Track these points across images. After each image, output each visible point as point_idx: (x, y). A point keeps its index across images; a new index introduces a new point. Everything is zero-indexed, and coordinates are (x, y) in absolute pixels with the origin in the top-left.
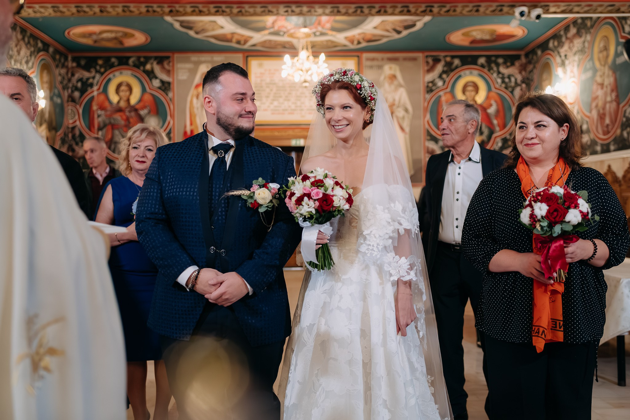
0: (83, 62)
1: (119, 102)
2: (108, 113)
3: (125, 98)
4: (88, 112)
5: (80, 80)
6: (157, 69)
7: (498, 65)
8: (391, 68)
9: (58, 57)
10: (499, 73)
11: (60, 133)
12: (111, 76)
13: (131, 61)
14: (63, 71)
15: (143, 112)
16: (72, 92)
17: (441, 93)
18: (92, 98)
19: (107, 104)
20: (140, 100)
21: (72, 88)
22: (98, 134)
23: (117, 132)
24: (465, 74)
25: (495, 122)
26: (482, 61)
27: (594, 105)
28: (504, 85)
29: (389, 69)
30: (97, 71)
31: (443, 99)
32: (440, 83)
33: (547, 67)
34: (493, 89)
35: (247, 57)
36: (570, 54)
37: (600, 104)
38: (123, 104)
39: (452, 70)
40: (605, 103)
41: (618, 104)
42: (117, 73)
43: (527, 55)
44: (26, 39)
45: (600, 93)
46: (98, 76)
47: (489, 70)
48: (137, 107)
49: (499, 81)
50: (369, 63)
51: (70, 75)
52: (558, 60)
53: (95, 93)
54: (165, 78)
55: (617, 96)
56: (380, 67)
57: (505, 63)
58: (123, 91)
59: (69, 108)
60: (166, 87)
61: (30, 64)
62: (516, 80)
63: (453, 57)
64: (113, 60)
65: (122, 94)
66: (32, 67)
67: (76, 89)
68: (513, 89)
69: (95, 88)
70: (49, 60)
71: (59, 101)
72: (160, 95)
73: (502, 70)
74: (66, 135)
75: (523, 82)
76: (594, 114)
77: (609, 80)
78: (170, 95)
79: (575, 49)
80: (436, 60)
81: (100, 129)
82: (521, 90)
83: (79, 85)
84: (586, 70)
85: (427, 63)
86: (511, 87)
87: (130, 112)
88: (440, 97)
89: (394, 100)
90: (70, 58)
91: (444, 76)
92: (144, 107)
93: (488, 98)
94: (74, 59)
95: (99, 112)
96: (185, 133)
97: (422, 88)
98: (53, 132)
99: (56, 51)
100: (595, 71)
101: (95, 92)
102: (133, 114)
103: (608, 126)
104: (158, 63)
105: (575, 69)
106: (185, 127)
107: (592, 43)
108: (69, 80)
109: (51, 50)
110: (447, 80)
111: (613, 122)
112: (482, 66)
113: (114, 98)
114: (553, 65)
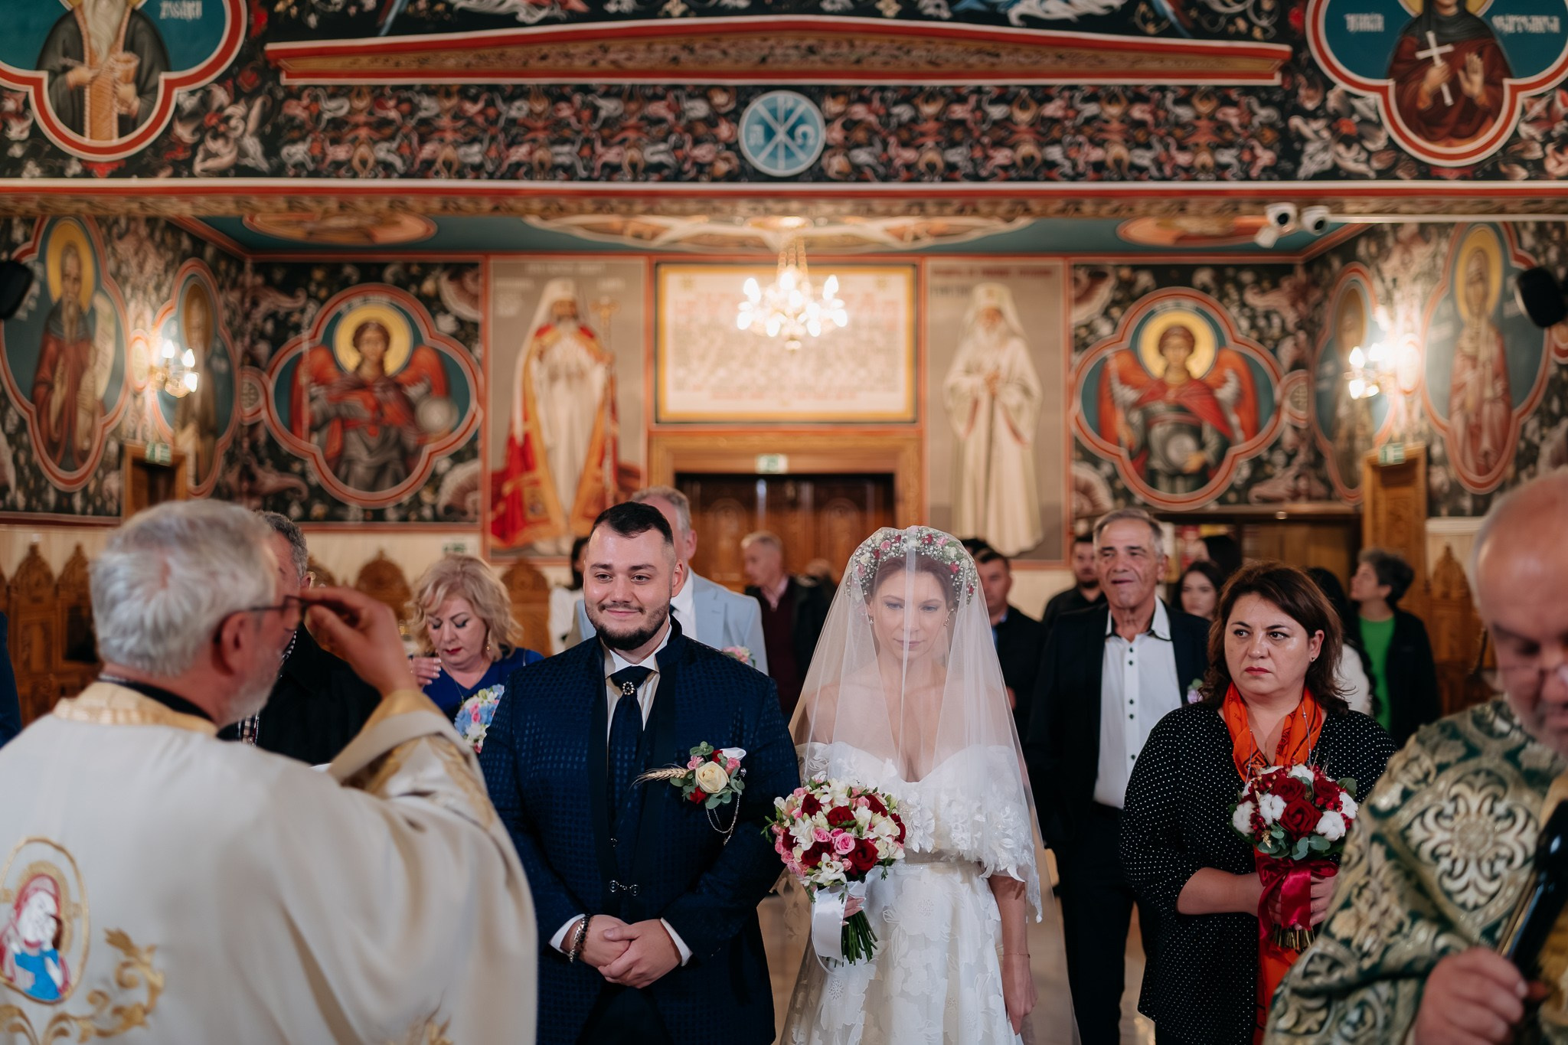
0: (278, 275)
1: (358, 368)
2: (335, 392)
3: (374, 358)
4: (288, 392)
5: (272, 315)
6: (449, 293)
7: (1241, 287)
8: (990, 294)
9: (223, 266)
10: (1243, 305)
11: (225, 439)
12: (343, 306)
13: (389, 274)
14: (234, 297)
15: (414, 392)
16: (253, 343)
17: (1109, 352)
18: (298, 358)
19: (331, 371)
20: (409, 363)
21: (252, 335)
22: (309, 441)
23: (353, 436)
24: (1165, 309)
25: (1234, 420)
26: (1203, 277)
27: (1456, 402)
28: (1254, 335)
29: (987, 295)
30: (310, 297)
31: (1114, 365)
32: (1105, 329)
33: (1353, 301)
34: (1230, 342)
35: (657, 265)
36: (1404, 278)
37: (1471, 402)
38: (368, 372)
39: (1133, 299)
40: (1481, 402)
41: (1509, 408)
42: (356, 301)
43: (1308, 266)
44: (158, 235)
45: (1469, 376)
46: (312, 308)
47: (1220, 299)
48: (403, 378)
49: (1244, 324)
50: (939, 281)
51: (247, 305)
52: (1378, 287)
53: (305, 347)
54: (466, 311)
55: (1507, 391)
56: (966, 291)
57: (1257, 282)
58: (369, 341)
59: (246, 381)
60: (467, 332)
61: (165, 290)
62: (1283, 322)
63: (1136, 268)
64: (348, 270)
65: (367, 348)
66: (168, 298)
67: (262, 335)
68: (1277, 343)
69: (306, 334)
70: (205, 276)
71: (221, 366)
72: (454, 351)
73: (1252, 298)
74: (236, 442)
75: (1300, 326)
76: (1458, 423)
77: (1489, 351)
78: (478, 351)
79: (1415, 269)
80: (1097, 276)
81: (315, 428)
82: (1296, 345)
83: (269, 327)
84: (1438, 321)
85: (1076, 281)
86: (1271, 339)
87: (385, 389)
88: (1105, 360)
89: (998, 367)
90: (248, 265)
91: (1116, 312)
92: (416, 380)
93: (1217, 363)
94: (258, 269)
95: (314, 390)
96: (511, 440)
97: (1063, 340)
98: (210, 440)
99: (221, 254)
100: (1459, 325)
101: (304, 343)
102: (391, 395)
103: (1486, 454)
104: (451, 278)
105: (1416, 315)
106: (511, 425)
107: (1452, 259)
108: (247, 316)
109: (209, 252)
110: (1122, 321)
111: (1500, 446)
112: (1205, 289)
113: (349, 358)
114: (1368, 299)
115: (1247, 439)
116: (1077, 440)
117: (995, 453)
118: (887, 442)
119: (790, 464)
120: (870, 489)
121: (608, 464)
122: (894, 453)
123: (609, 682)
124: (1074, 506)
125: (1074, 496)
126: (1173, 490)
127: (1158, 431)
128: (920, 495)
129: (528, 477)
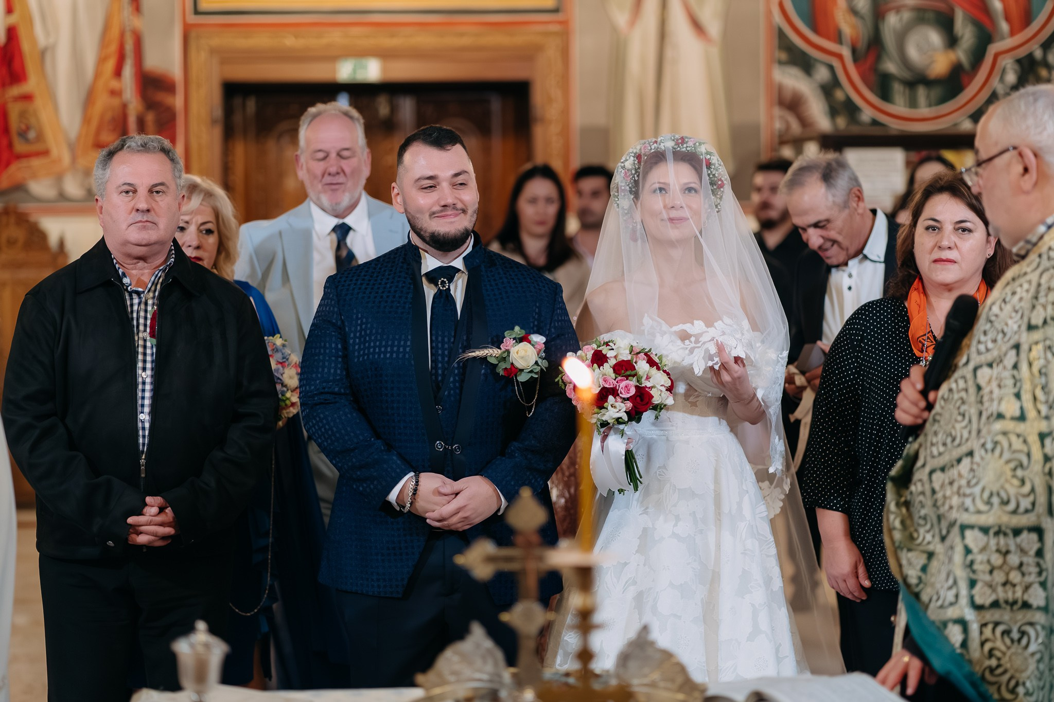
25: (996, 4)
115: (1012, 33)
116: (781, 34)
117: (669, 53)
118: (520, 39)
119: (384, 70)
120: (496, 105)
121: (128, 71)
122: (529, 54)
123: (424, 279)
124: (778, 125)
125: (777, 111)
126: (913, 104)
127: (892, 21)
128: (566, 112)
129: (15, 91)
